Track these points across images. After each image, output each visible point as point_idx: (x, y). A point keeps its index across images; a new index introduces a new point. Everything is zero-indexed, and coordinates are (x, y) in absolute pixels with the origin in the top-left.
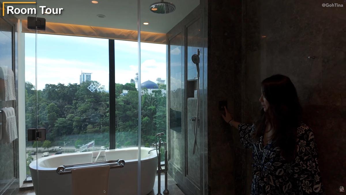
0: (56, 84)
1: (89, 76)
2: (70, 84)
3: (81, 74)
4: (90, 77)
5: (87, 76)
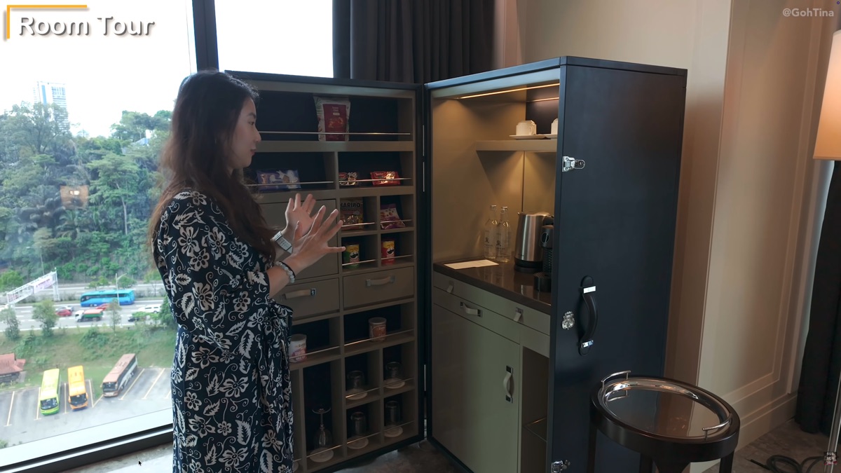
1: (60, 92)
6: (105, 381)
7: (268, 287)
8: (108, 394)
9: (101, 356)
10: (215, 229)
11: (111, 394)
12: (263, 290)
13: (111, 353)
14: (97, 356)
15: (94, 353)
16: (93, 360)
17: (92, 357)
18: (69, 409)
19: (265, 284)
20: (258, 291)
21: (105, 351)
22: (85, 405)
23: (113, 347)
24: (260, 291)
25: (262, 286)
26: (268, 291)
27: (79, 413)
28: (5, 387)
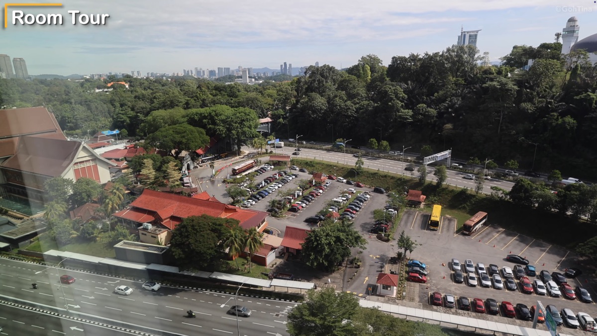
0: (407, 56)
1: (473, 37)
2: (427, 54)
3: (460, 34)
4: (476, 38)
5: (470, 36)
6: (465, 223)
9: (466, 207)
11: (467, 233)
13: (472, 207)
14: (463, 207)
15: (462, 204)
17: (460, 207)
21: (468, 205)
23: (474, 205)
28: (415, 207)
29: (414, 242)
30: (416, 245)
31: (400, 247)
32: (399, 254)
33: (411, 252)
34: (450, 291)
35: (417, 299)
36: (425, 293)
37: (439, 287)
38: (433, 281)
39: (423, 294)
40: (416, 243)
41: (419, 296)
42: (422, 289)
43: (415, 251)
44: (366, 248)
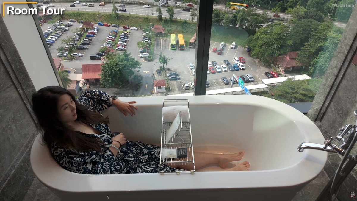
6: (190, 41)
7: (112, 154)
8: (191, 47)
9: (188, 32)
10: (75, 159)
11: (192, 47)
12: (111, 156)
13: (191, 31)
14: (186, 31)
15: (185, 30)
16: (185, 33)
17: (184, 32)
18: (179, 49)
19: (111, 153)
20: (110, 157)
21: (189, 30)
22: (184, 49)
23: (191, 29)
24: (111, 157)
25: (110, 155)
26: (113, 155)
27: (181, 51)
28: (159, 37)
29: (168, 58)
30: (170, 59)
31: (161, 63)
32: (161, 67)
33: (167, 64)
34: (191, 80)
35: (177, 89)
36: (180, 85)
37: (186, 80)
38: (182, 78)
39: (179, 86)
40: (169, 58)
41: (178, 87)
42: (178, 83)
43: (169, 63)
44: (141, 68)
